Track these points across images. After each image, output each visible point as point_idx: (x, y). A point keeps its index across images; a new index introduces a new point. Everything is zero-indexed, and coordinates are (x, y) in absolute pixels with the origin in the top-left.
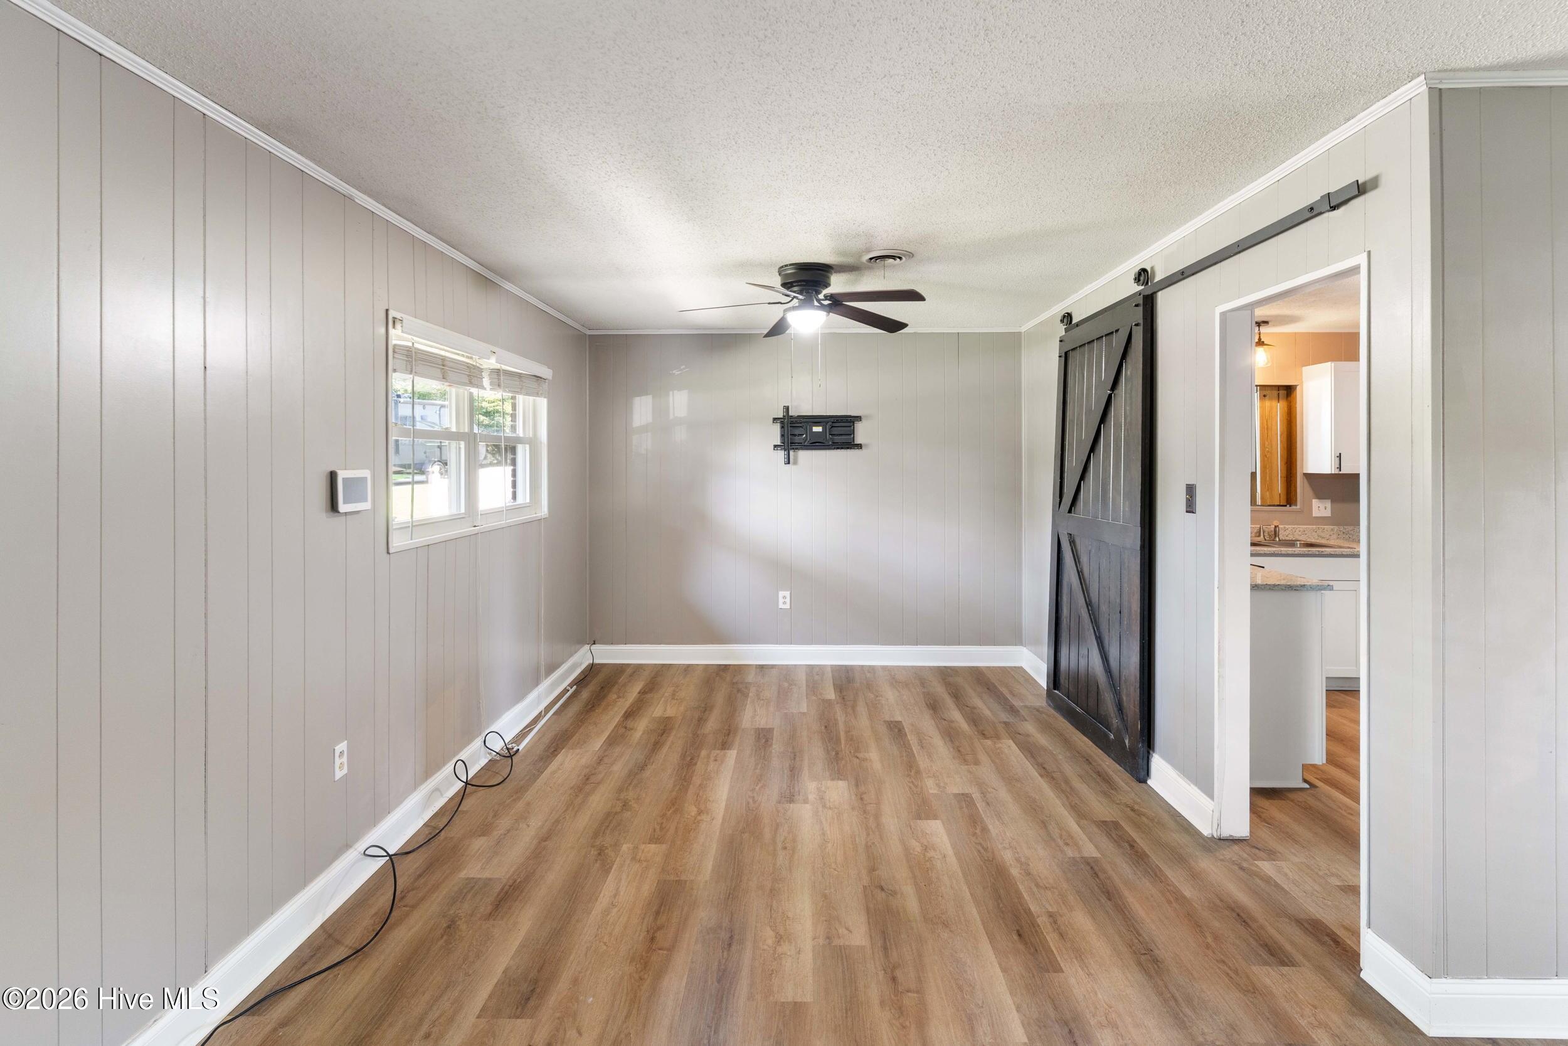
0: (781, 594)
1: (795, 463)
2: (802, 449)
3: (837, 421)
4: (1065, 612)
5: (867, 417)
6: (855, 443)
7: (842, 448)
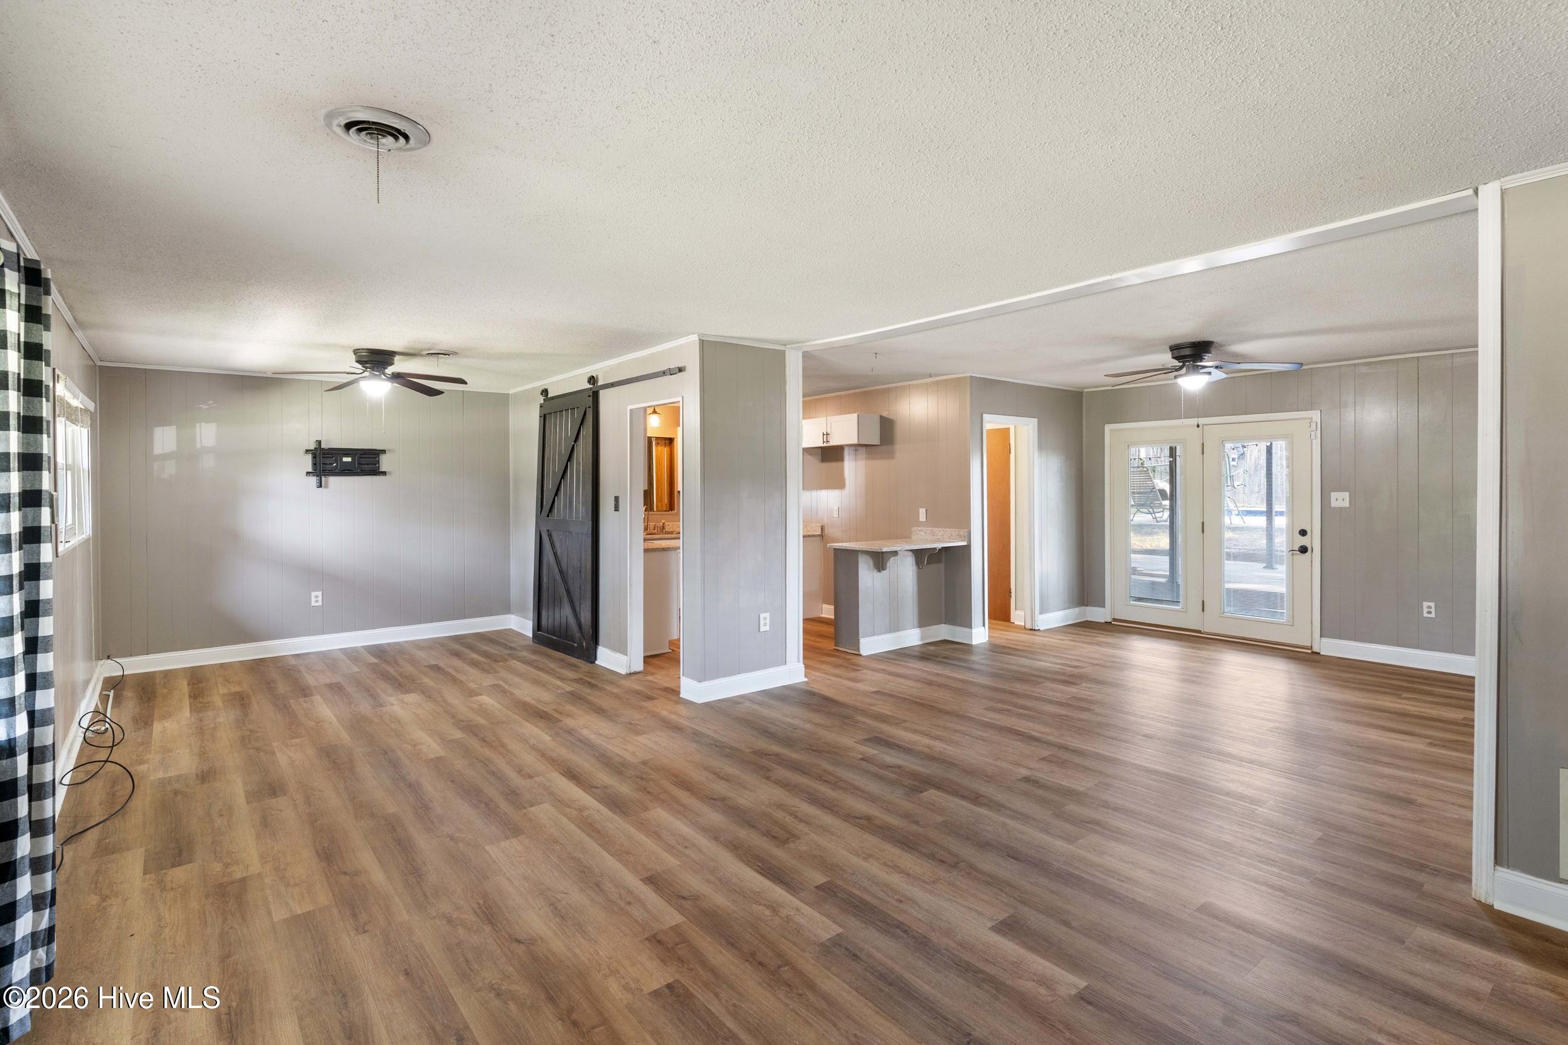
0: (313, 594)
1: (326, 487)
2: (333, 475)
3: (365, 454)
4: (545, 580)
5: (390, 450)
6: (380, 470)
7: (370, 475)
